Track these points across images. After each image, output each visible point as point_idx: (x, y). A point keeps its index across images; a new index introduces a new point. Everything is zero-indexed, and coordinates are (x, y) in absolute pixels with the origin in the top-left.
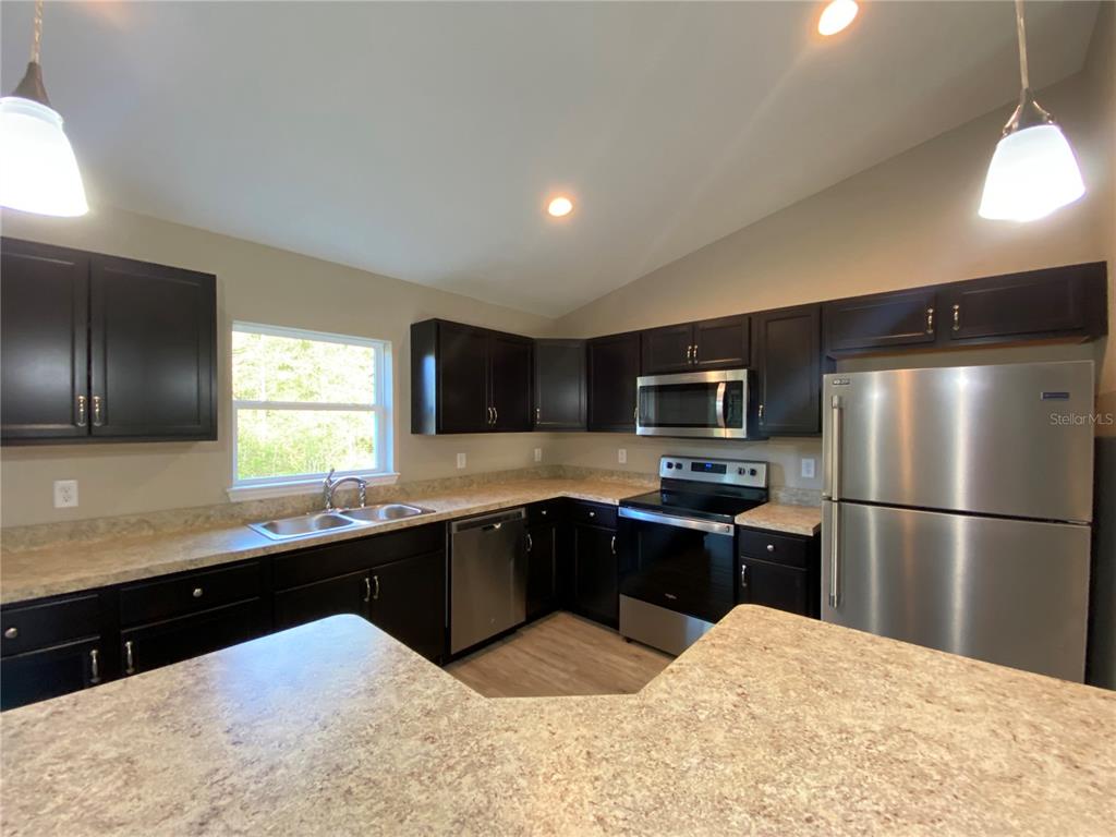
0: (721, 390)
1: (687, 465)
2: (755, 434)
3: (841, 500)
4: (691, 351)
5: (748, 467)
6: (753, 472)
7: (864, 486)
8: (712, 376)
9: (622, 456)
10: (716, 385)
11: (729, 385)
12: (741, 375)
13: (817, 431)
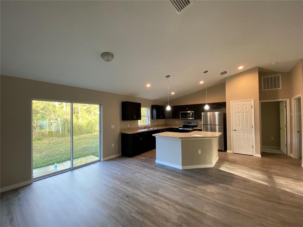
0: (191, 113)
1: (187, 123)
2: (195, 119)
3: (204, 125)
4: (187, 108)
5: (194, 123)
6: (195, 123)
7: (208, 123)
8: (189, 112)
9: (177, 122)
10: (190, 113)
11: (192, 113)
12: (193, 112)
13: (201, 118)
